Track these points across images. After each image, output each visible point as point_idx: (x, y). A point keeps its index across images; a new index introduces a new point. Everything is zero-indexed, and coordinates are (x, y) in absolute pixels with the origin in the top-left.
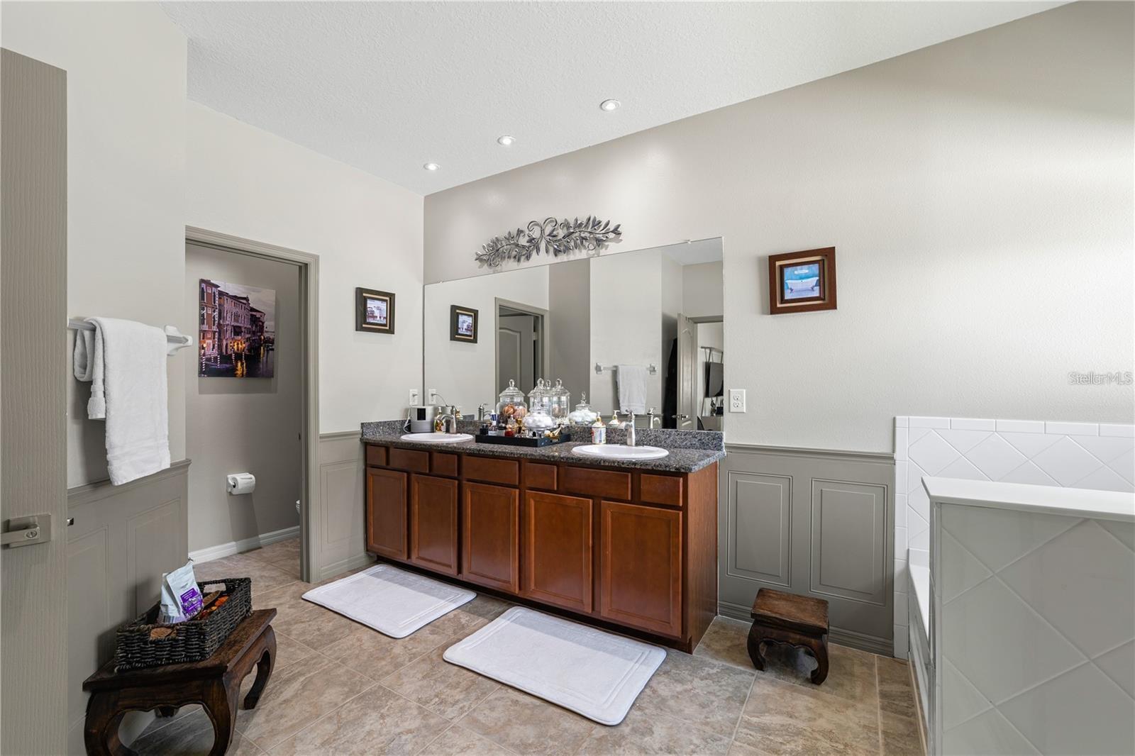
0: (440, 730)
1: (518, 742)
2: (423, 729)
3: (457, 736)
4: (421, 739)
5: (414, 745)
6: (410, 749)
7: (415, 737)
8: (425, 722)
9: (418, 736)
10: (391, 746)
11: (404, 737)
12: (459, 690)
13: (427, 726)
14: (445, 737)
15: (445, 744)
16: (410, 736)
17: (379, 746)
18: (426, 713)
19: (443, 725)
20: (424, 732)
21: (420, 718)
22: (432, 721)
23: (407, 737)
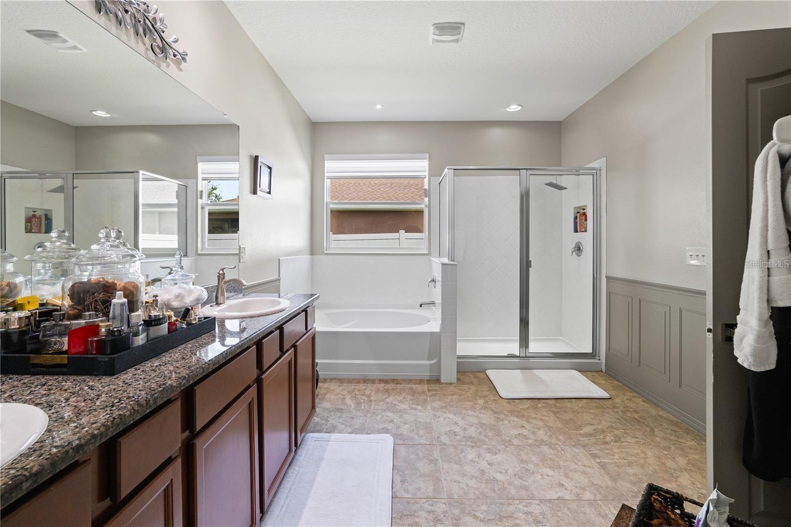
0: (458, 502)
1: (432, 465)
2: (467, 512)
3: (453, 492)
4: (473, 507)
5: (480, 506)
6: (484, 506)
7: (476, 511)
8: (461, 516)
9: (473, 510)
10: (493, 517)
11: (482, 516)
12: (417, 520)
13: (463, 512)
14: (460, 496)
15: (464, 493)
16: (478, 514)
17: (500, 523)
18: (455, 521)
19: (454, 504)
20: (468, 509)
21: (461, 521)
22: (457, 512)
23: (480, 515)
